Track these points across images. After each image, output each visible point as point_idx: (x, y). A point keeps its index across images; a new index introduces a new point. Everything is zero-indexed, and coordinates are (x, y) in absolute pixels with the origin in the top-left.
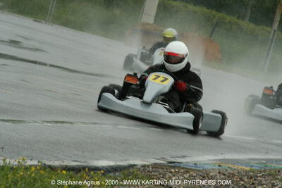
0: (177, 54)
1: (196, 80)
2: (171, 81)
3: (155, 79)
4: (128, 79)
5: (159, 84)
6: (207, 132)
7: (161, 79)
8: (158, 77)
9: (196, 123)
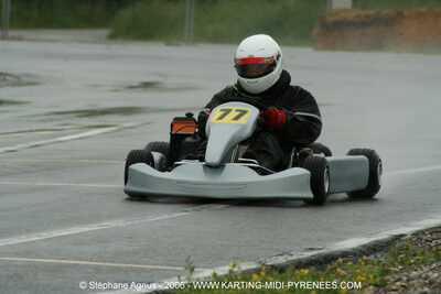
0: (260, 59)
1: (305, 99)
2: (252, 113)
3: (221, 118)
4: (177, 127)
5: (231, 124)
6: (348, 193)
7: (234, 114)
8: (228, 111)
9: (316, 184)
